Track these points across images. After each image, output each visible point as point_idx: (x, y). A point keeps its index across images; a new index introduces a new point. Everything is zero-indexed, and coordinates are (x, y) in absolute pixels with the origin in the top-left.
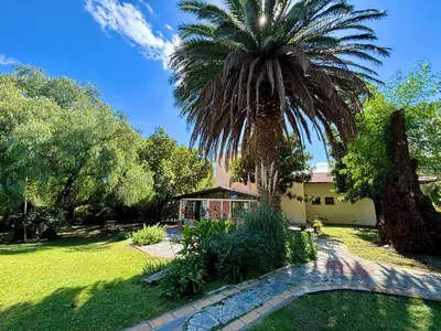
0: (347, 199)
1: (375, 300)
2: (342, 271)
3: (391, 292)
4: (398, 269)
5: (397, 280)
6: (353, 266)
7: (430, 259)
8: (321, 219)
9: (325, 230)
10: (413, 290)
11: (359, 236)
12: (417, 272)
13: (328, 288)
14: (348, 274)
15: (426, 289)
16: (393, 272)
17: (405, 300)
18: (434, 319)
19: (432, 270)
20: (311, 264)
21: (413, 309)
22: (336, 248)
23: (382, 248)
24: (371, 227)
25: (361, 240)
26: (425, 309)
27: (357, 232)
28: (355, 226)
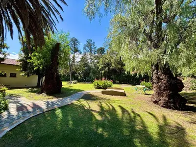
0: (26, 75)
1: (45, 115)
2: (27, 110)
3: (50, 109)
4: (49, 100)
5: (50, 104)
6: (32, 105)
7: (56, 95)
8: (5, 86)
9: (9, 92)
10: (55, 106)
11: (30, 91)
12: (54, 100)
13: (22, 121)
14: (30, 109)
15: (58, 104)
16: (48, 102)
17: (54, 110)
18: (62, 112)
19: (58, 98)
20: (5, 113)
21: (57, 112)
22: (19, 99)
23: (41, 95)
24: (35, 87)
25: (32, 93)
26: (59, 110)
27: (28, 90)
28: (27, 88)
